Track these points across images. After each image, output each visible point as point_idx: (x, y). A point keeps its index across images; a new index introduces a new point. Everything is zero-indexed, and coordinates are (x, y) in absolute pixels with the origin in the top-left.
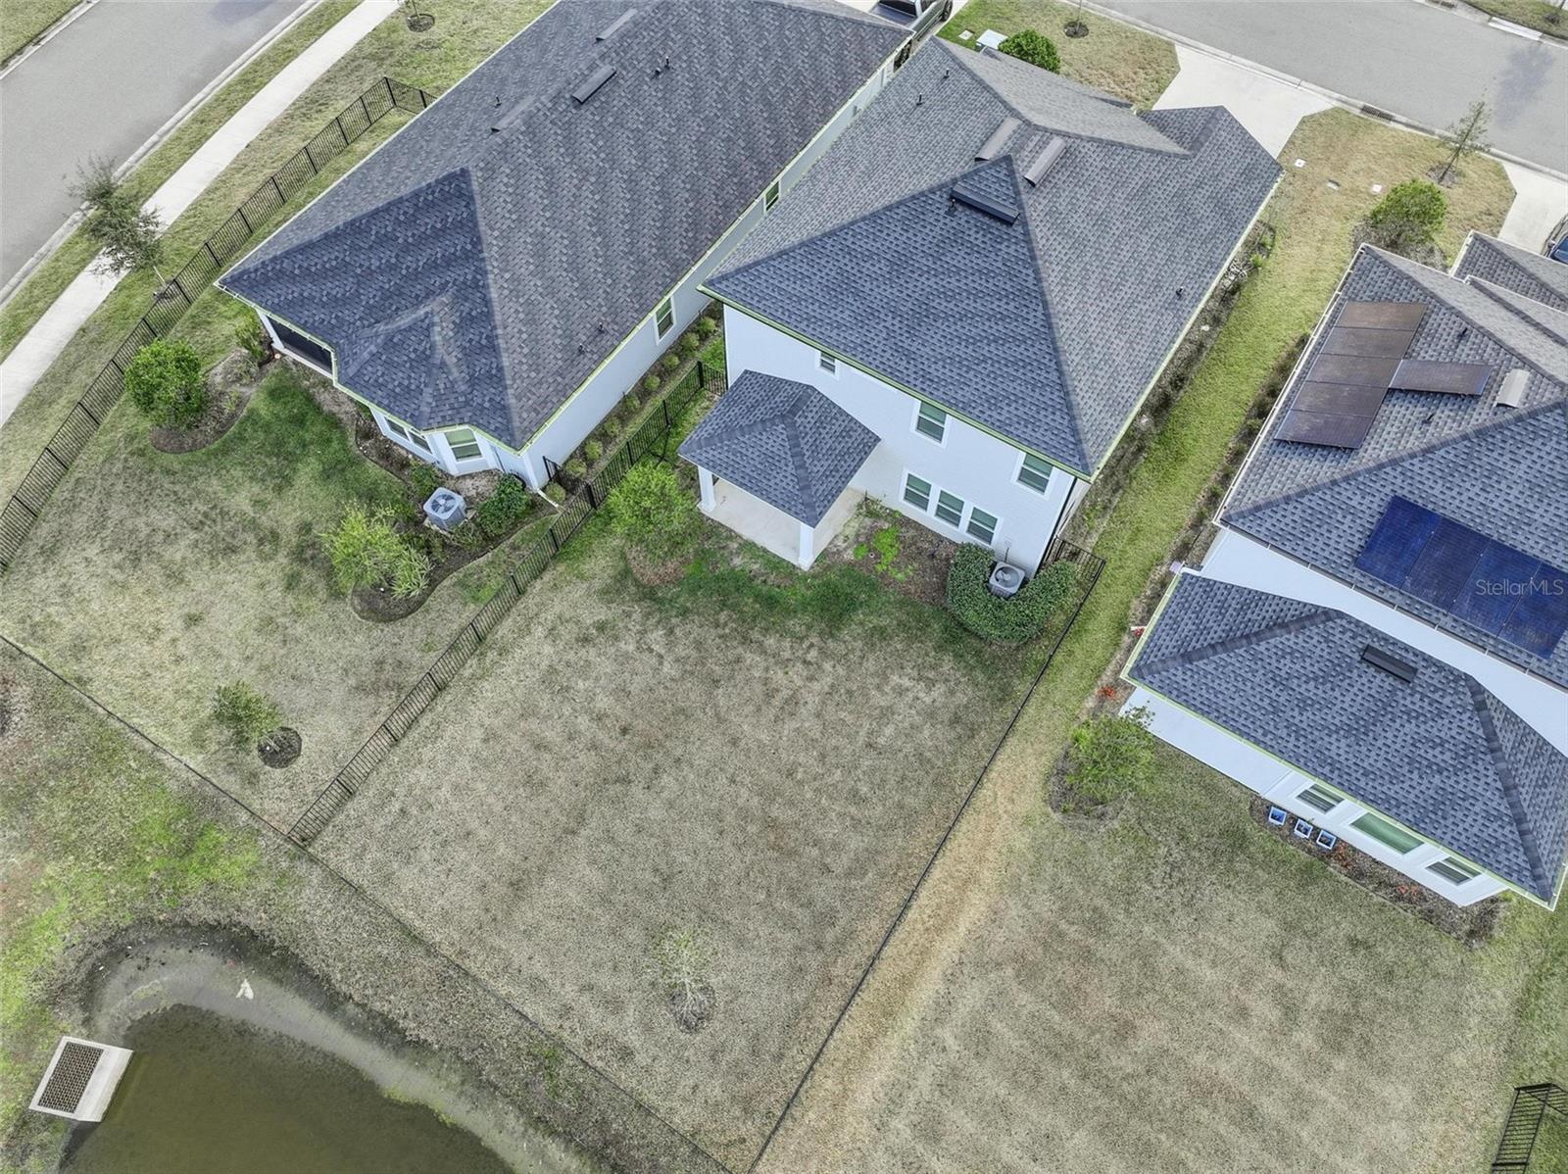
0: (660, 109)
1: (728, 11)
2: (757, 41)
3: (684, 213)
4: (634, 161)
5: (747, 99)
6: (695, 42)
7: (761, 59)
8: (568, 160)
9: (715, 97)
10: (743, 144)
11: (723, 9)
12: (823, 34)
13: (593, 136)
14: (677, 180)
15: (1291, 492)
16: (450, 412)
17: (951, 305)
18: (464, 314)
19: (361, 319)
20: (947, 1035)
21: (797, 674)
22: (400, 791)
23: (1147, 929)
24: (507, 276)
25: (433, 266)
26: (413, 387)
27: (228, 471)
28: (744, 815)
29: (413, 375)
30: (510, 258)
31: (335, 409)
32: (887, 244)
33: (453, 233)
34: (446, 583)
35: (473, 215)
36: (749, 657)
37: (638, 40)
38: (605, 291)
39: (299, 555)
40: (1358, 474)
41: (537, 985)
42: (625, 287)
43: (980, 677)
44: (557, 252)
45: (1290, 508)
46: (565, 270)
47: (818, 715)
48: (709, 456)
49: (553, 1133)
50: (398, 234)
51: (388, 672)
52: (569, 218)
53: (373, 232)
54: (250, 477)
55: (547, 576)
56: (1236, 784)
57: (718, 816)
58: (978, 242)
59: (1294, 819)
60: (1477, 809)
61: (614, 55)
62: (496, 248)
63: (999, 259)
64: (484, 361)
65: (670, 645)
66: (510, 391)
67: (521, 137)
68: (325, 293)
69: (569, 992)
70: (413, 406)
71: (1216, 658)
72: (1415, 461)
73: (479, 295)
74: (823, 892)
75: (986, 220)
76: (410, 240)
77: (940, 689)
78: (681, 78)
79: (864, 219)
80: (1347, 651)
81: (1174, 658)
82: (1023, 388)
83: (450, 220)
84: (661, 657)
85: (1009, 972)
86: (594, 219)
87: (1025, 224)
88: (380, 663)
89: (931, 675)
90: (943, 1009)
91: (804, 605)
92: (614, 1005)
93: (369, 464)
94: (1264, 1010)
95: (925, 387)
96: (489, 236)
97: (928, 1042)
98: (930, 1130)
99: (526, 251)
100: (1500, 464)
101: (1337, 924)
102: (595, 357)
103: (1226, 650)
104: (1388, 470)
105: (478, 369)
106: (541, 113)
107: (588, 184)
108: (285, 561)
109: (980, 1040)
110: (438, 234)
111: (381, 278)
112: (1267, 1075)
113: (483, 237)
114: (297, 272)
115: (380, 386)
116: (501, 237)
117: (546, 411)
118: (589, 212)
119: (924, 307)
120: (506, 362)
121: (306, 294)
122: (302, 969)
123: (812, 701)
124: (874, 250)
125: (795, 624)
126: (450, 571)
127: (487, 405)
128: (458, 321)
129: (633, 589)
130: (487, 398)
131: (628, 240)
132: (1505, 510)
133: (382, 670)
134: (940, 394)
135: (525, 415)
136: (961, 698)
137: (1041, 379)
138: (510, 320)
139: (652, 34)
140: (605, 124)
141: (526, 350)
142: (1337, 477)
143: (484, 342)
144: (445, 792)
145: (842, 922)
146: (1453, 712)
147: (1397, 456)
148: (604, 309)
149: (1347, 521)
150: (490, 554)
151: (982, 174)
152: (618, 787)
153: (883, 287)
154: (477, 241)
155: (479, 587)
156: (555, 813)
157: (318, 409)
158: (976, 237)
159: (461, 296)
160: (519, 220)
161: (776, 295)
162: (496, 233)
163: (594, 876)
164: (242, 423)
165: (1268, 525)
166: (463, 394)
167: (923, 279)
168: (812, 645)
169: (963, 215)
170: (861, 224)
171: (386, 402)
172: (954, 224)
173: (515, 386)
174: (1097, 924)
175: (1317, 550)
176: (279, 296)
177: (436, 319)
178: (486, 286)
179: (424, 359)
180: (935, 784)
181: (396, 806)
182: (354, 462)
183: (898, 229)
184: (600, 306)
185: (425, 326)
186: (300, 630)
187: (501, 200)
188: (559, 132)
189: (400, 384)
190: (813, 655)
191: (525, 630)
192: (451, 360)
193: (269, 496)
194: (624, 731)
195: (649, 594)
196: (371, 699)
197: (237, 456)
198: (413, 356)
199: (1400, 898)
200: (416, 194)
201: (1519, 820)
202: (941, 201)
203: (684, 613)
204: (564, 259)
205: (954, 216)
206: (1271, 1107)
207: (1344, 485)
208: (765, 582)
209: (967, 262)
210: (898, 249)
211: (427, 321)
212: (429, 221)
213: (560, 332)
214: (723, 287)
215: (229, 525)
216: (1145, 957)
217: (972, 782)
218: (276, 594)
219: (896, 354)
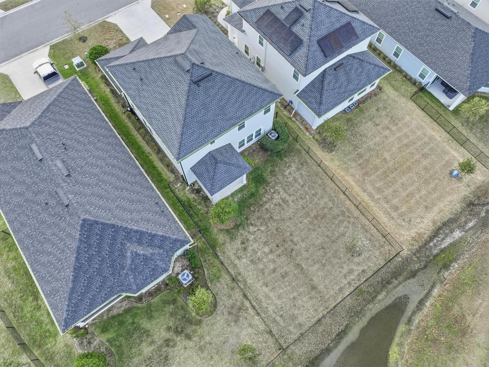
0: (80, 154)
1: (47, 118)
2: (63, 116)
3: (122, 164)
4: (98, 169)
5: (85, 129)
6: (56, 133)
7: (71, 118)
8: (91, 188)
9: (81, 137)
10: (102, 138)
11: (46, 119)
12: (67, 98)
13: (84, 177)
14: (110, 161)
15: (306, 59)
16: (168, 258)
17: (224, 101)
18: (136, 241)
19: (114, 279)
20: (377, 197)
21: (276, 196)
22: (274, 316)
23: (365, 146)
24: (130, 222)
25: (112, 245)
26: (153, 267)
27: (132, 354)
28: (311, 223)
29: (149, 266)
30: (123, 218)
31: (123, 308)
32: (197, 106)
33: (105, 233)
34: (209, 285)
35: (102, 224)
36: (267, 206)
37: (49, 148)
38: (144, 197)
39: (178, 332)
40: (309, 44)
41: (341, 290)
42: (144, 191)
43: (292, 154)
44: (125, 204)
45: (309, 61)
46: (132, 205)
47: (290, 195)
48: (218, 187)
49: (376, 296)
50: (91, 253)
51: (234, 312)
52: (113, 196)
53: (84, 262)
54: (139, 345)
55: (219, 254)
56: (337, 114)
57: (309, 229)
58: (211, 84)
59: (349, 107)
60: (371, 71)
61: (52, 157)
62: (118, 221)
63: (219, 82)
64: (156, 241)
65: (255, 225)
66: (171, 236)
67: (76, 198)
68: (95, 290)
69: (345, 282)
70: (160, 270)
71: (324, 98)
72: (312, 33)
73: (133, 233)
74: (336, 211)
75: (207, 79)
76: (97, 250)
77: (292, 164)
78: (69, 143)
79: (186, 108)
80: (334, 73)
81: (320, 106)
82: (255, 97)
83: (99, 232)
84: (258, 229)
85: (366, 178)
86: (116, 189)
87: (213, 71)
88: (230, 313)
89: (288, 165)
90: (371, 195)
91: (257, 187)
92: (351, 271)
93: (153, 301)
94: (387, 132)
95: (241, 119)
96: (113, 221)
97: (377, 201)
98: (396, 208)
99: (122, 213)
100: (320, 19)
101: (373, 111)
102: (165, 208)
103: (323, 95)
104: (311, 38)
105: (158, 244)
106: (69, 188)
107: (102, 185)
108: (179, 338)
109: (379, 190)
110: (101, 238)
111: (104, 266)
112: (399, 139)
113: (113, 223)
114: (80, 298)
115: (146, 279)
116: (114, 218)
117: (180, 229)
118: (113, 190)
119: (220, 107)
120: (161, 234)
121: (91, 297)
122: (317, 358)
123: (285, 195)
124: (197, 110)
125: (261, 191)
126: (206, 283)
127: (171, 246)
128: (138, 244)
129: (234, 230)
130: (169, 245)
131: (127, 183)
132: (329, 25)
133: (232, 313)
134: (245, 117)
135: (180, 235)
136: (297, 160)
137: (255, 92)
138: (146, 227)
139: (48, 143)
140: (80, 171)
141: (158, 227)
142: (308, 48)
143: (150, 238)
144: (279, 302)
145: (345, 210)
146: (353, 62)
147: (309, 35)
148: (150, 199)
149: (317, 53)
150: (205, 269)
151: (193, 72)
152: (294, 252)
153: (208, 114)
154: (113, 226)
155: (215, 276)
156: (296, 272)
157: (119, 315)
158: (209, 84)
159: (130, 240)
160: (110, 210)
161: (193, 143)
162: (112, 219)
163: (316, 266)
164: (112, 346)
165: (311, 68)
166: (164, 252)
167: (213, 103)
168: (269, 190)
169: (201, 84)
170: (187, 109)
171: (153, 279)
172: (203, 87)
173: (169, 234)
174: (360, 156)
175: (320, 62)
176: (85, 308)
177: (135, 250)
178: (131, 230)
179: (146, 259)
180: (317, 176)
181: (278, 318)
182: (150, 305)
183: (195, 101)
184: (148, 200)
185: (135, 255)
186: (208, 338)
187: (100, 213)
188: (78, 185)
189: (150, 272)
190: (272, 191)
191: (235, 266)
192: (151, 251)
193: (150, 340)
194: (278, 246)
195: (237, 227)
196: (241, 319)
197: (125, 350)
198: (142, 263)
199: (370, 98)
200: (80, 241)
201: (376, 65)
202: (193, 86)
203: (247, 219)
204: (128, 203)
205: (200, 86)
206: (405, 141)
207: (310, 48)
208: (245, 194)
209: (215, 90)
210: (201, 104)
211: (134, 254)
212: (94, 240)
213: (154, 215)
214: (182, 156)
215: (156, 357)
216: (370, 150)
217: (319, 167)
218: (191, 344)
219: (228, 121)
